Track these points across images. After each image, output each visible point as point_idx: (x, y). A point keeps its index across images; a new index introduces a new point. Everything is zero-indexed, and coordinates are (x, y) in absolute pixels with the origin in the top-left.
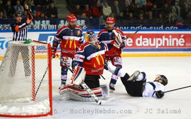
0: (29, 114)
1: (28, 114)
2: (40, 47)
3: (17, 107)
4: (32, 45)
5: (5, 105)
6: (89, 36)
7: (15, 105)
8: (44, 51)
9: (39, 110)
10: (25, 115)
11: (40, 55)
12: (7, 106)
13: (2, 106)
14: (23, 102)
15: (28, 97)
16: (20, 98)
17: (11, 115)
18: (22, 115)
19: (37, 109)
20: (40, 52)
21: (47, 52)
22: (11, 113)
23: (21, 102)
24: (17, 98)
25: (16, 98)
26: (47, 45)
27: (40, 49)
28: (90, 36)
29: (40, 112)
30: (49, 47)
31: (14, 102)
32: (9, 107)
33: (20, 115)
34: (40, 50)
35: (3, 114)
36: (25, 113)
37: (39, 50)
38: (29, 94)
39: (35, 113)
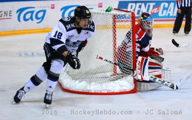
0: (111, 91)
1: (109, 91)
2: (122, 16)
3: (97, 83)
4: (113, 13)
5: (83, 81)
6: (141, 19)
7: (95, 81)
8: (127, 21)
9: (121, 86)
10: (106, 92)
11: (123, 25)
12: (85, 83)
13: (80, 82)
14: (103, 78)
15: (109, 72)
16: (101, 73)
17: (90, 92)
18: (103, 92)
19: (120, 85)
20: (122, 21)
21: (130, 21)
22: (90, 90)
23: (101, 78)
24: (97, 73)
25: (95, 73)
26: (130, 13)
27: (123, 18)
28: (143, 20)
29: (123, 89)
30: (133, 16)
31: (93, 78)
32: (88, 83)
33: (100, 92)
34: (123, 20)
35: (82, 91)
36: (106, 90)
37: (121, 19)
38: (110, 68)
39: (117, 90)
